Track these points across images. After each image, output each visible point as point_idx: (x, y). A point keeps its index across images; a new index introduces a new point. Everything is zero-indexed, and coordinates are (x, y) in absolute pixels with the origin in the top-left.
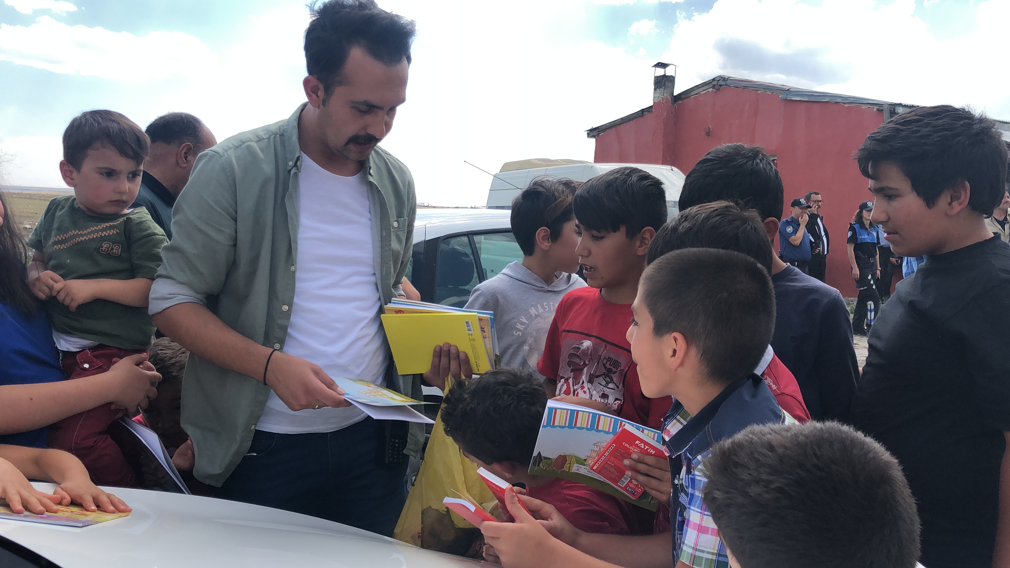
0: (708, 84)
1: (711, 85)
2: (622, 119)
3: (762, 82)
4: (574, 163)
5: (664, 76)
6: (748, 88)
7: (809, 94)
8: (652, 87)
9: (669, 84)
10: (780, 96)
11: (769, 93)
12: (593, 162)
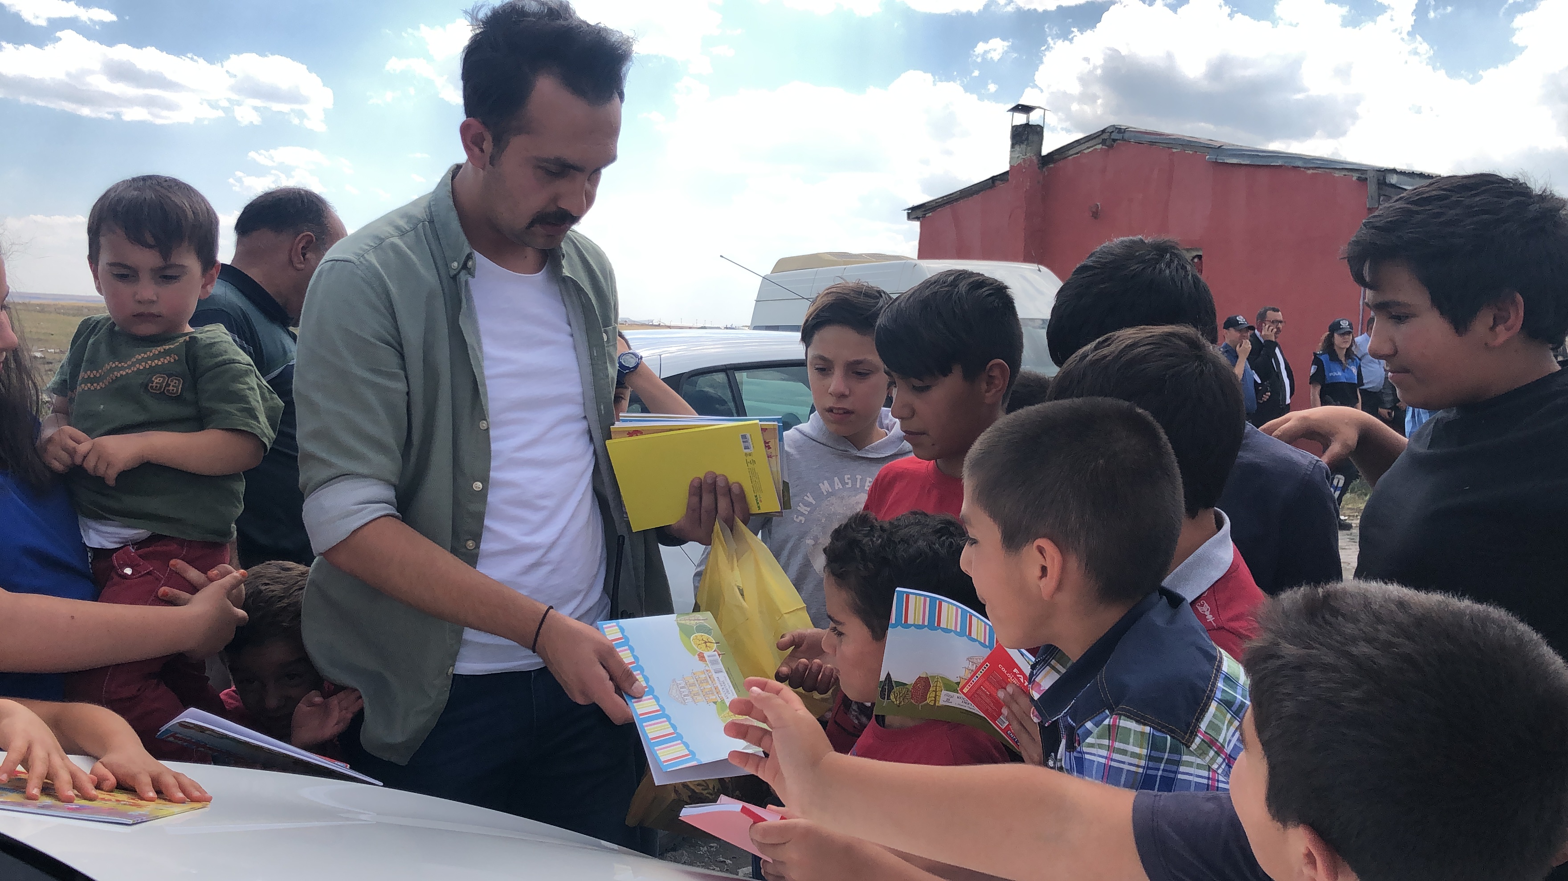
0: (1095, 138)
1: (1099, 140)
2: (961, 191)
3: (1179, 135)
4: (888, 260)
5: (1027, 125)
6: (1157, 144)
7: (1253, 153)
8: (1009, 142)
9: (1036, 138)
10: (1208, 157)
11: (1189, 152)
12: (916, 257)
